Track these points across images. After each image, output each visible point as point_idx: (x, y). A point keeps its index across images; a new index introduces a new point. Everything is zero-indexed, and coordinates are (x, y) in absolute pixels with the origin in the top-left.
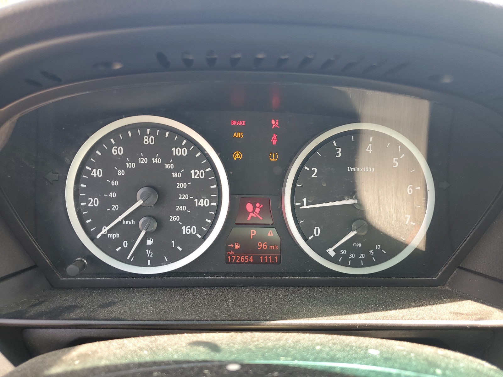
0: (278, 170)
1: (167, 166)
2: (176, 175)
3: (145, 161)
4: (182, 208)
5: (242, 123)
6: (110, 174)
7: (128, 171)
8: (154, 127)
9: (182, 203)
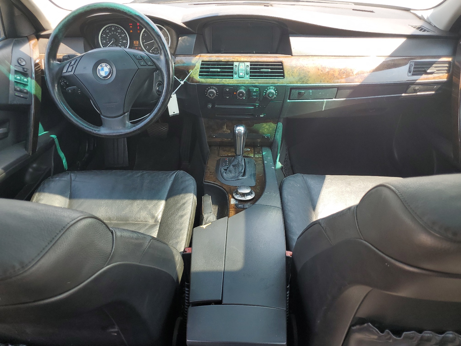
0: (139, 32)
1: (117, 34)
2: (119, 36)
3: (113, 33)
4: (121, 43)
5: (131, 24)
6: (107, 36)
7: (110, 35)
8: (114, 26)
9: (121, 41)
